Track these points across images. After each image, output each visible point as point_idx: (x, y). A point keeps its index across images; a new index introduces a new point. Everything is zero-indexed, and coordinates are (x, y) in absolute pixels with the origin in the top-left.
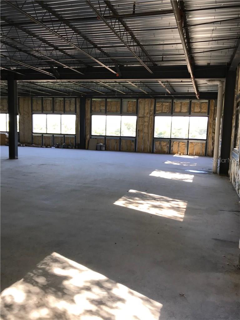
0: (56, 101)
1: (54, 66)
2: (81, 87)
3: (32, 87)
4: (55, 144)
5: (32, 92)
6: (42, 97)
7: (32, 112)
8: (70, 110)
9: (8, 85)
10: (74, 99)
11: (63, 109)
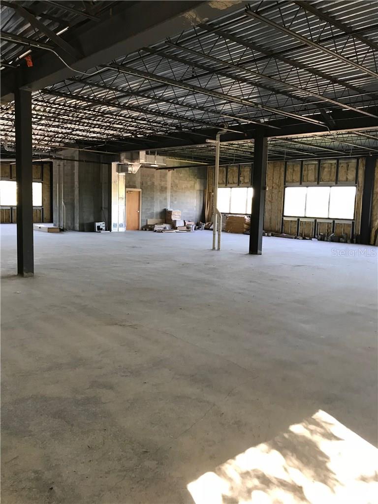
0: (325, 165)
1: (326, 110)
2: (370, 140)
3: (288, 146)
4: (317, 235)
5: (288, 154)
6: (302, 161)
7: (285, 184)
8: (347, 179)
9: (255, 146)
10: (354, 161)
11: (334, 178)
